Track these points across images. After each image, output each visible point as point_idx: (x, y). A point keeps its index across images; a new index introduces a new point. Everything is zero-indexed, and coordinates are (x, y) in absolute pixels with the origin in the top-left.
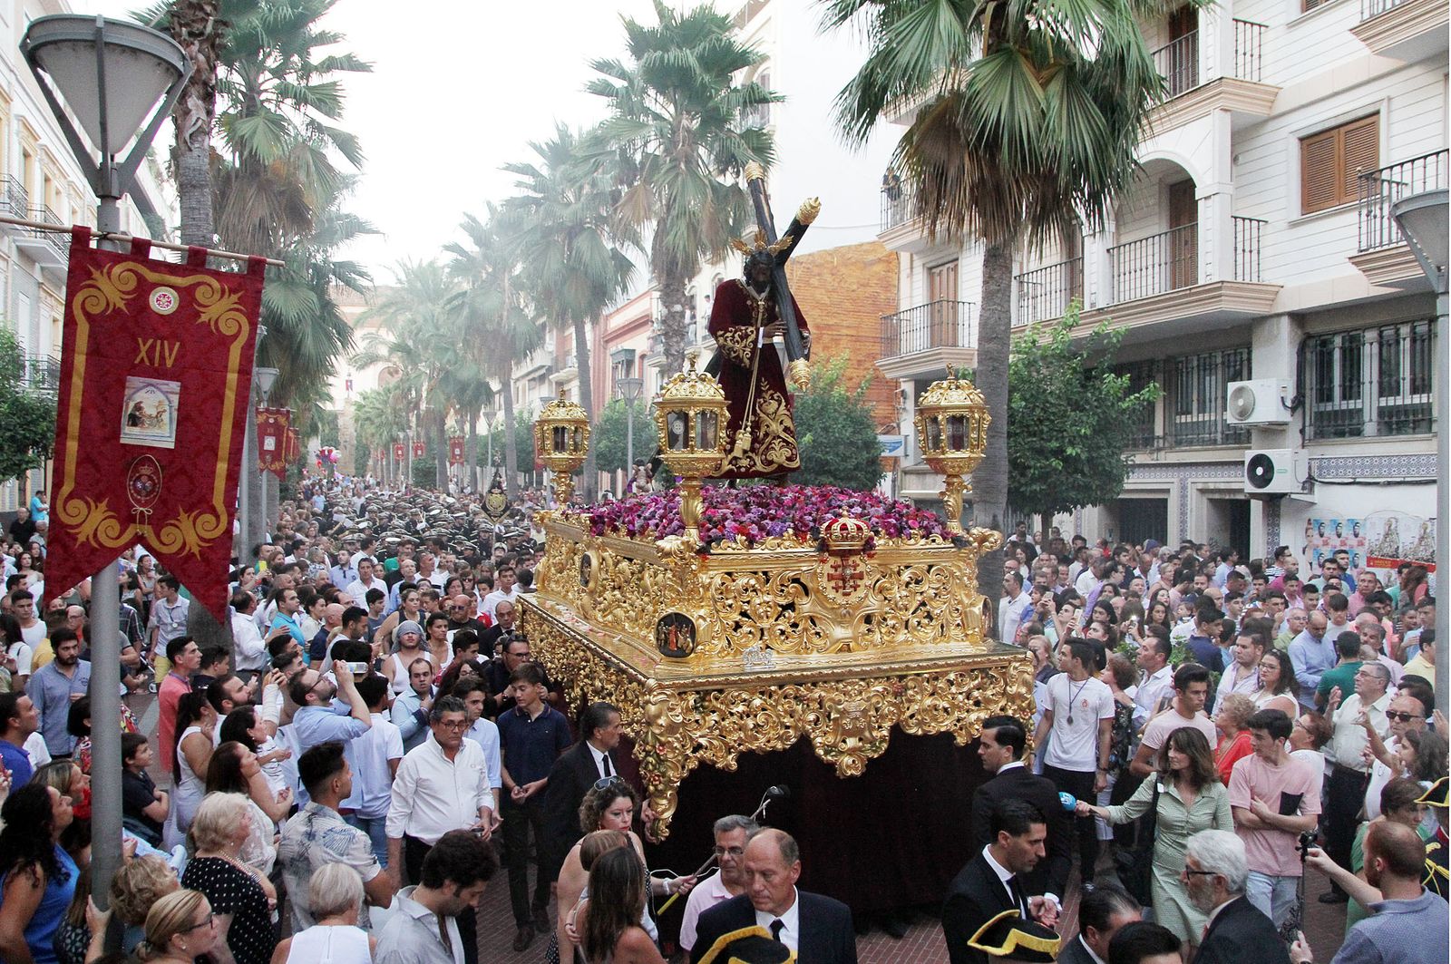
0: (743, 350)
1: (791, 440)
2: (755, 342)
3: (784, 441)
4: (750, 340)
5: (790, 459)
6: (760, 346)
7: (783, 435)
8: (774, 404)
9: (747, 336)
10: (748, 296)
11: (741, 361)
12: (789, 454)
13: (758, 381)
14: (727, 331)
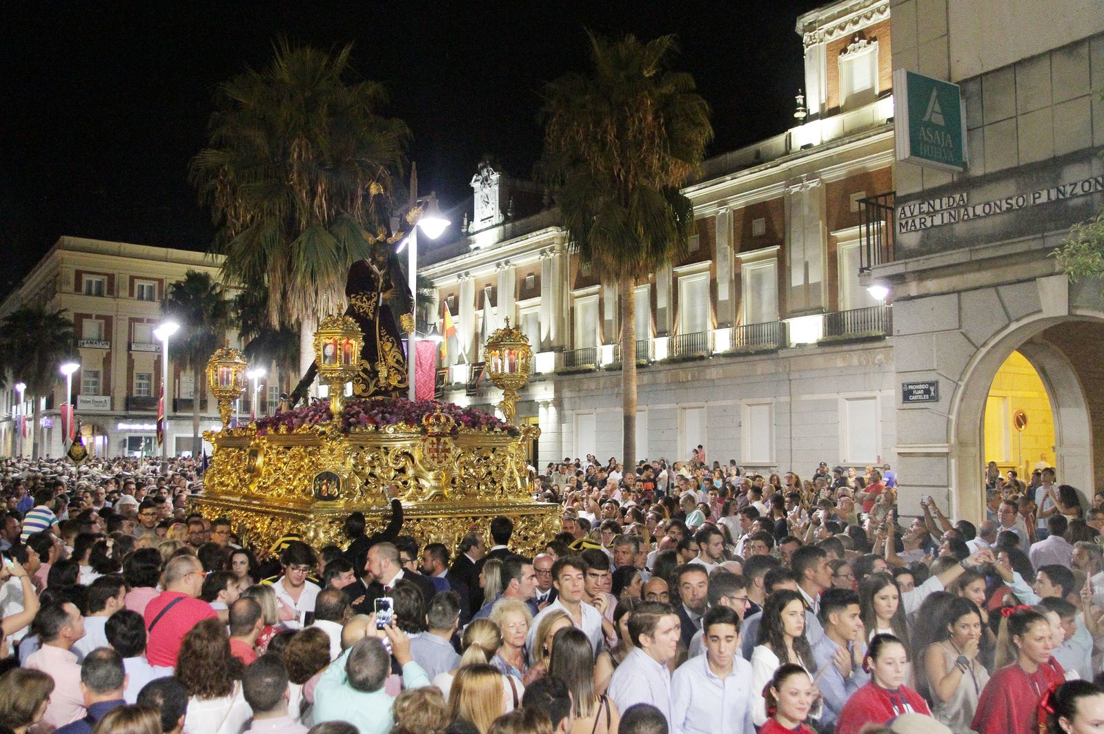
0: (366, 306)
1: (401, 369)
2: (377, 302)
3: (396, 369)
4: (375, 300)
5: (399, 382)
6: (380, 305)
7: (396, 365)
8: (390, 345)
9: (371, 298)
10: (372, 272)
11: (367, 315)
12: (400, 378)
13: (380, 329)
14: (357, 294)
